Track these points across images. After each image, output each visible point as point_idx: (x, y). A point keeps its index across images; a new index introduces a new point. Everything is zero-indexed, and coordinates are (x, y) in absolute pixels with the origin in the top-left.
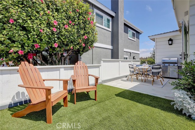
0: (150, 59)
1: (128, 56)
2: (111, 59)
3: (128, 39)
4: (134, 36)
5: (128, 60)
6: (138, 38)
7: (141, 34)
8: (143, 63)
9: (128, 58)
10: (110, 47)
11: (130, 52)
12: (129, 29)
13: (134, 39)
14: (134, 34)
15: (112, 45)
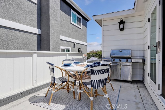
0: (99, 52)
1: (70, 48)
2: (38, 50)
3: (71, 23)
4: (80, 22)
5: (70, 52)
6: (85, 25)
7: (88, 21)
8: (92, 56)
9: (70, 50)
10: (36, 30)
11: (74, 42)
12: (72, 11)
13: (80, 26)
14: (80, 19)
15: (39, 27)
